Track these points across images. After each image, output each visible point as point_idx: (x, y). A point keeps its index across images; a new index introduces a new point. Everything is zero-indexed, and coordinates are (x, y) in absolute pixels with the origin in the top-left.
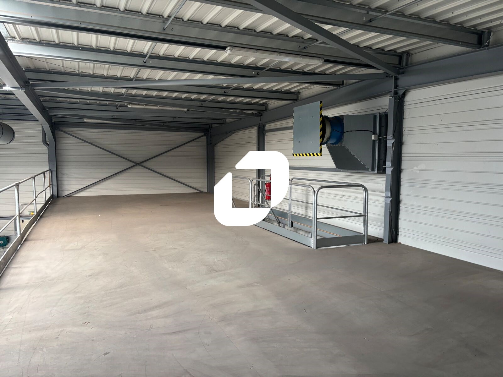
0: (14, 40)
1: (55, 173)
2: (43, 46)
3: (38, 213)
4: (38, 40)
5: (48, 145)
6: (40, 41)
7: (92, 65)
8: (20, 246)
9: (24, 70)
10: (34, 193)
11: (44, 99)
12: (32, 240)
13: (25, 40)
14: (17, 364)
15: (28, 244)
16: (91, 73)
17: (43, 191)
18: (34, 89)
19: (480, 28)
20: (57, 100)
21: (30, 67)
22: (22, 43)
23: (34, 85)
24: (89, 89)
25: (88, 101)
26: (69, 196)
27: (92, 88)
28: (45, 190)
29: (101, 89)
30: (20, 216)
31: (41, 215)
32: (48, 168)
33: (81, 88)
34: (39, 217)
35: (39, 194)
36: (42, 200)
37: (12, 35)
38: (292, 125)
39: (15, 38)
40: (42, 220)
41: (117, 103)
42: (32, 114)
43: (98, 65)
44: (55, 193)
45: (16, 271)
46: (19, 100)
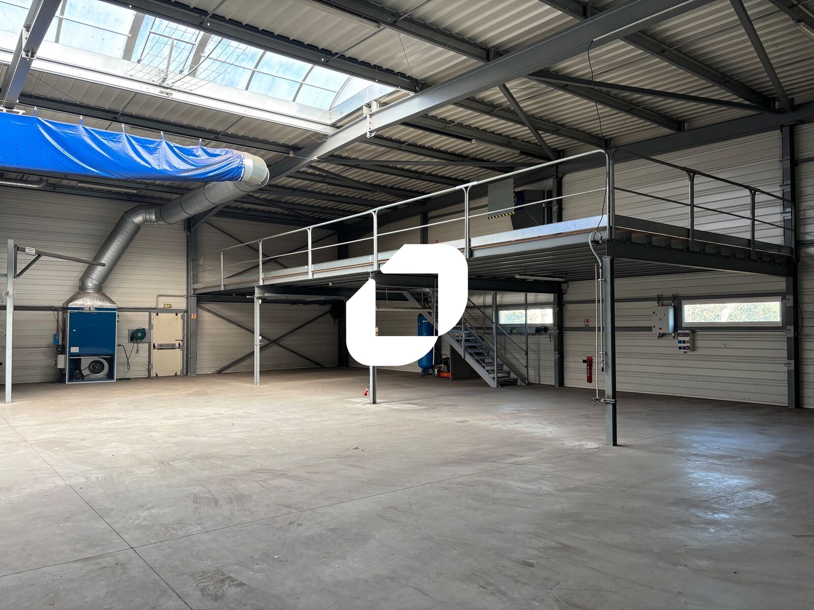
19: (680, 120)
38: (487, 203)
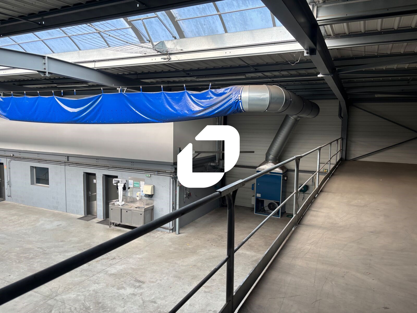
0: (329, 38)
1: (345, 141)
2: (351, 37)
3: (331, 171)
4: (347, 33)
5: (342, 118)
6: (349, 34)
7: (390, 45)
8: (317, 195)
9: (333, 60)
10: (330, 155)
11: (344, 81)
12: (325, 192)
13: (337, 36)
14: (313, 286)
15: (323, 194)
16: (388, 53)
17: (336, 154)
18: (339, 74)
20: (354, 81)
21: (338, 57)
22: (335, 38)
23: (339, 71)
24: (384, 68)
25: (381, 79)
26: (354, 160)
27: (387, 66)
28: (337, 154)
29: (395, 66)
30: (319, 172)
31: (332, 173)
32: (341, 136)
33: (376, 68)
34: (331, 175)
35: (333, 156)
36: (334, 161)
37: (329, 34)
39: (330, 35)
40: (333, 177)
41: (409, 78)
42: (334, 94)
43: (396, 45)
44: (344, 157)
45: (314, 213)
46: (327, 84)
